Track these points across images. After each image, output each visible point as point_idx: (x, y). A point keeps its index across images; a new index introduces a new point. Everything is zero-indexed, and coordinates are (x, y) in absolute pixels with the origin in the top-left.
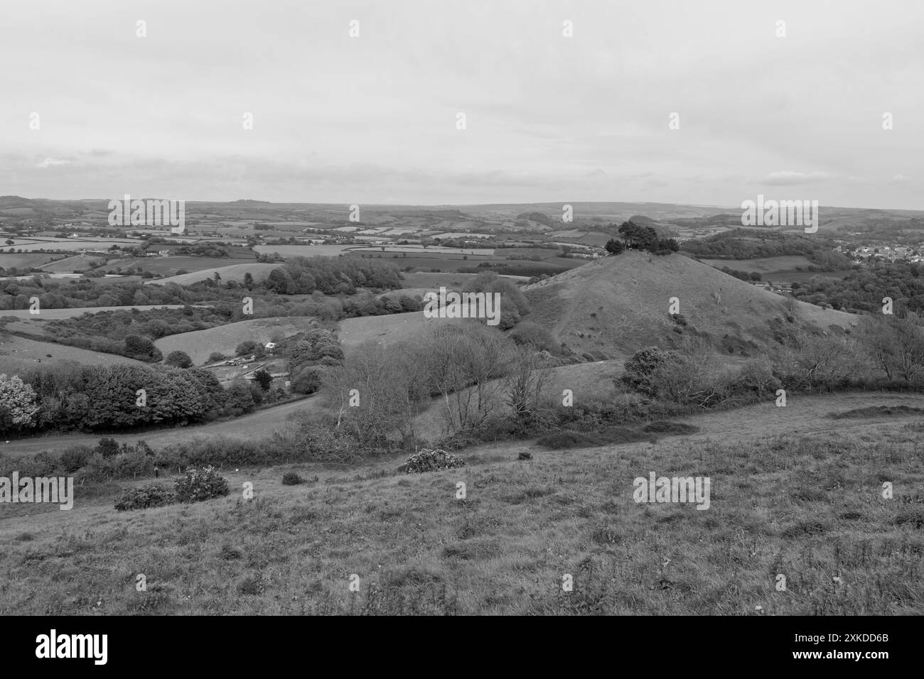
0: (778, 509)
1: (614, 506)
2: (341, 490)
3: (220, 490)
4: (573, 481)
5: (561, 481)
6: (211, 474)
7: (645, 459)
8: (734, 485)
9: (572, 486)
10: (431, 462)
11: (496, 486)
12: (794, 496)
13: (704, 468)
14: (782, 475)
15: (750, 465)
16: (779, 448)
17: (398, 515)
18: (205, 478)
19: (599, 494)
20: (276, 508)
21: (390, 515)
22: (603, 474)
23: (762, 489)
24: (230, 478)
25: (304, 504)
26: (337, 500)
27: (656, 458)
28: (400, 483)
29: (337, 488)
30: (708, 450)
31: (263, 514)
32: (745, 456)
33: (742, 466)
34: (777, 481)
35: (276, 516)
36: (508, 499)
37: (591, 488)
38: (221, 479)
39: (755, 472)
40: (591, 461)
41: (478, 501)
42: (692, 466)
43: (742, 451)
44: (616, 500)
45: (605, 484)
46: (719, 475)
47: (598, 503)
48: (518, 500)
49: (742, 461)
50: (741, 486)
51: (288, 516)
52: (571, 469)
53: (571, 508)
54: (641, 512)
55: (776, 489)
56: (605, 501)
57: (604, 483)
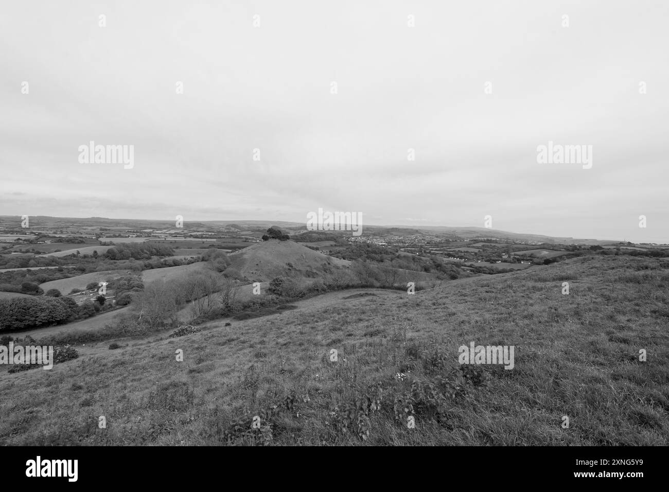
0: (325, 335)
1: (264, 342)
2: (139, 349)
3: (73, 356)
4: (248, 333)
5: (242, 334)
6: (69, 348)
7: (276, 321)
8: (310, 328)
9: (247, 335)
10: (185, 331)
11: (214, 339)
12: (330, 330)
13: (299, 322)
14: (327, 322)
15: (316, 319)
16: (325, 312)
17: (167, 357)
18: (65, 351)
19: (258, 337)
20: (104, 362)
21: (164, 358)
22: (260, 329)
23: (320, 328)
24: (79, 350)
25: (119, 358)
26: (137, 354)
27: (281, 320)
28: (169, 343)
29: (137, 348)
30: (300, 315)
31: (97, 365)
32: (314, 316)
33: (313, 320)
34: (325, 324)
35: (104, 366)
36: (219, 344)
37: (255, 335)
38: (74, 350)
39: (317, 322)
40: (255, 324)
41: (206, 346)
42: (294, 322)
43: (312, 314)
44: (265, 339)
45: (260, 333)
46: (304, 325)
47: (257, 341)
48: (224, 344)
49: (313, 318)
50: (312, 328)
51: (110, 365)
52: (247, 328)
53: (246, 345)
54: (275, 343)
55: (325, 327)
56: (260, 340)
57: (260, 332)
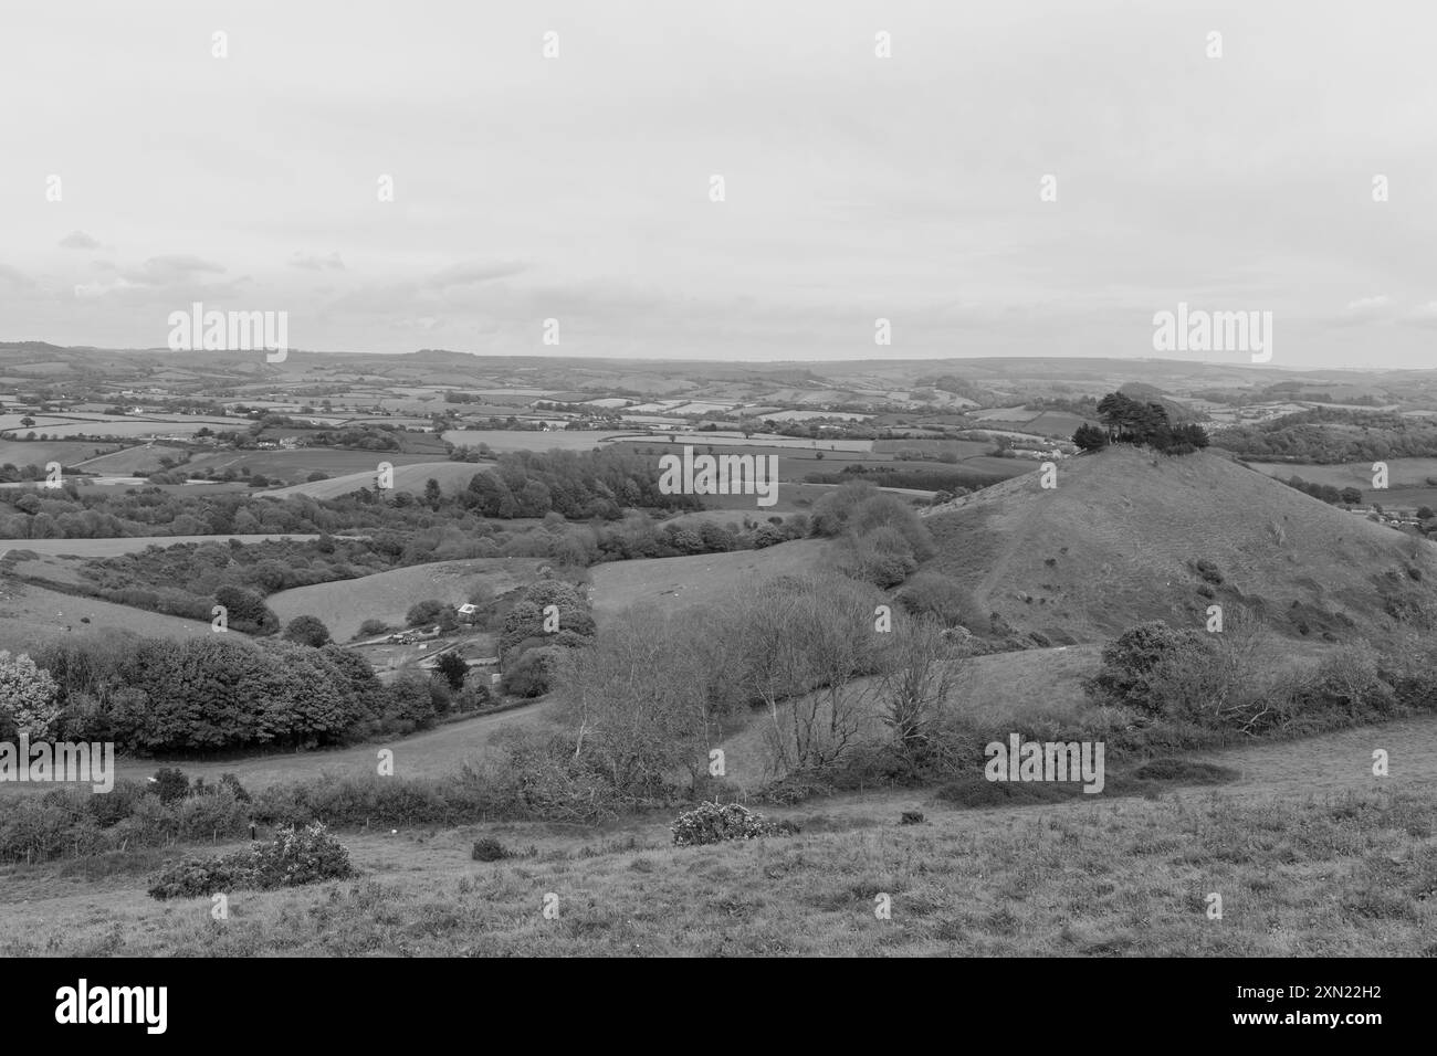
0: (1314, 933)
1: (1009, 920)
2: (525, 875)
3: (334, 867)
4: (946, 870)
5: (922, 868)
6: (320, 838)
7: (1090, 830)
8: (1243, 884)
9: (942, 878)
10: (718, 826)
11: (804, 876)
12: (1348, 908)
13: (1197, 850)
14: (1340, 867)
15: (1283, 845)
16: (1345, 814)
17: (605, 925)
18: (309, 845)
19: (985, 895)
20: (394, 905)
21: (590, 926)
22: (1004, 856)
23: (1295, 894)
24: (357, 847)
25: (450, 899)
26: (509, 894)
27: (1115, 829)
28: (636, 866)
29: (518, 871)
30: (1212, 816)
31: (368, 916)
32: (1278, 828)
33: (1267, 848)
34: (1329, 876)
35: (389, 921)
36: (817, 902)
37: (976, 884)
38: (337, 847)
39: (1290, 858)
40: (993, 831)
41: (760, 904)
42: (1175, 845)
43: (1274, 818)
44: (1014, 908)
45: (1002, 878)
46: (1217, 865)
47: (981, 913)
48: (838, 903)
49: (1270, 838)
50: (1256, 887)
51: (410, 921)
52: (949, 846)
53: (930, 921)
54: (1057, 932)
55: (1321, 893)
56: (995, 910)
57: (1003, 874)
